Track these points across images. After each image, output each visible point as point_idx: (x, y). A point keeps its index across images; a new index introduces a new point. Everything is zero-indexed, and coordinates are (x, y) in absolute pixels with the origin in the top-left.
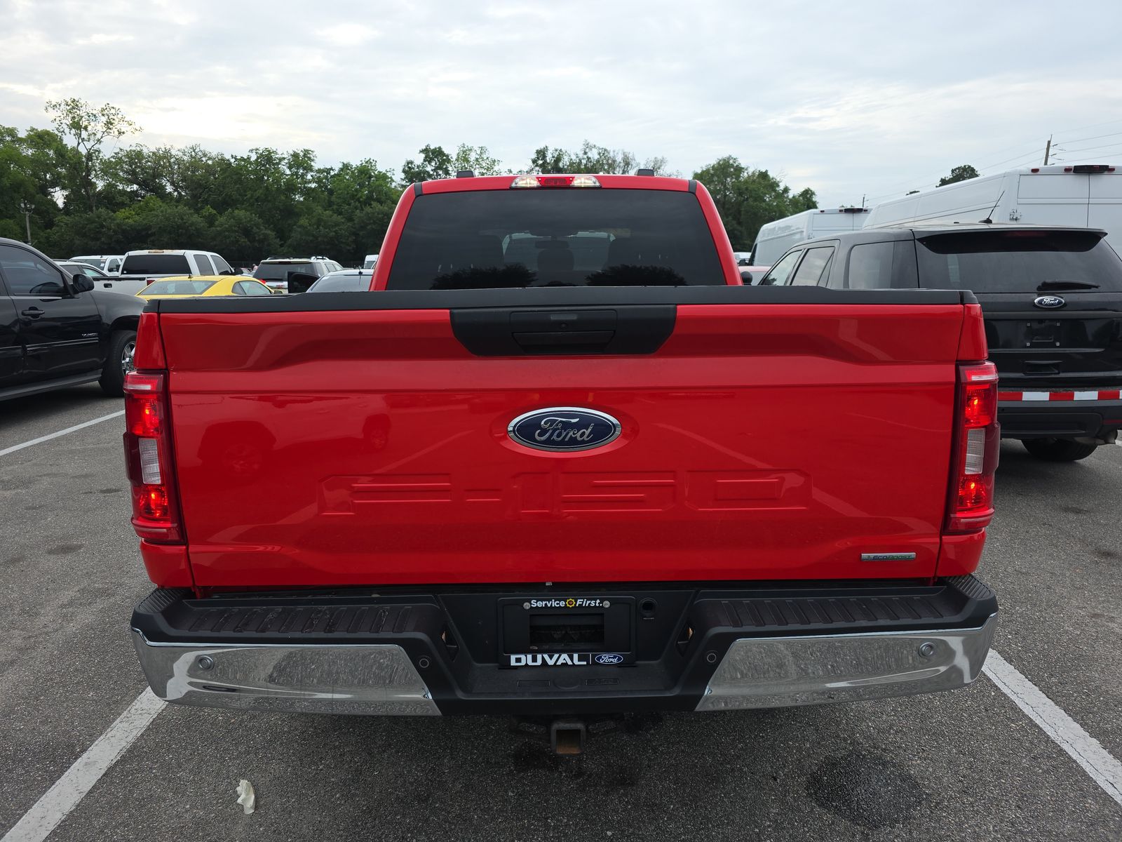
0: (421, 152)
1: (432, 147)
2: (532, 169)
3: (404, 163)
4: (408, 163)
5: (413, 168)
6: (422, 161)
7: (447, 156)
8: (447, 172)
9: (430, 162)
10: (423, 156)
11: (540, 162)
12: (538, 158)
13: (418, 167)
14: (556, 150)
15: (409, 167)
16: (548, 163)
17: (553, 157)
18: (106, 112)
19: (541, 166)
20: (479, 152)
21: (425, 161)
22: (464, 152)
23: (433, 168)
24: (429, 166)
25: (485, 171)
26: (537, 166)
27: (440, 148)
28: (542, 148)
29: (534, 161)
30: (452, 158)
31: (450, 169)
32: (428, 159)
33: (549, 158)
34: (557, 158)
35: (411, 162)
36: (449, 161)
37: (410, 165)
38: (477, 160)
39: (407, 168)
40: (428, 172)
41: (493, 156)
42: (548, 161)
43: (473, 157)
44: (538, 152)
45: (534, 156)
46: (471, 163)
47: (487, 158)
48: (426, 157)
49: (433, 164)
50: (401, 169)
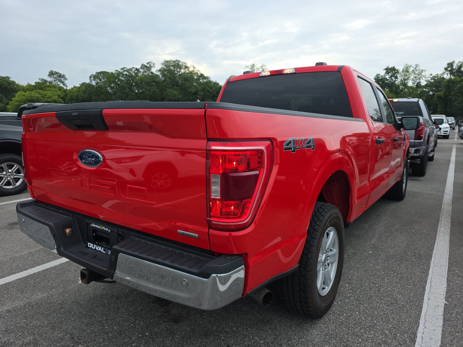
0: (384, 69)
1: (390, 67)
2: (444, 73)
3: (375, 75)
4: (377, 75)
5: (380, 77)
6: (384, 73)
7: (397, 70)
8: (396, 78)
9: (388, 74)
10: (385, 71)
11: (449, 69)
12: (448, 67)
13: (382, 76)
14: (460, 62)
15: (378, 77)
16: (454, 69)
17: (457, 66)
18: (262, 67)
19: (450, 71)
20: (414, 67)
21: (386, 73)
22: (406, 68)
23: (389, 76)
24: (387, 75)
25: (417, 76)
26: (447, 71)
27: (394, 67)
28: (451, 62)
29: (446, 69)
30: (400, 71)
31: (398, 76)
32: (387, 73)
33: (455, 66)
34: (460, 66)
35: (379, 75)
36: (398, 72)
37: (378, 76)
38: (413, 71)
39: (376, 78)
40: (387, 78)
41: (421, 68)
42: (454, 68)
43: (411, 69)
44: (448, 64)
45: (446, 66)
46: (410, 72)
47: (419, 70)
48: (386, 72)
49: (390, 74)
50: (374, 78)
